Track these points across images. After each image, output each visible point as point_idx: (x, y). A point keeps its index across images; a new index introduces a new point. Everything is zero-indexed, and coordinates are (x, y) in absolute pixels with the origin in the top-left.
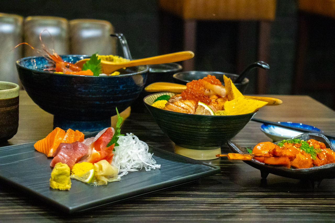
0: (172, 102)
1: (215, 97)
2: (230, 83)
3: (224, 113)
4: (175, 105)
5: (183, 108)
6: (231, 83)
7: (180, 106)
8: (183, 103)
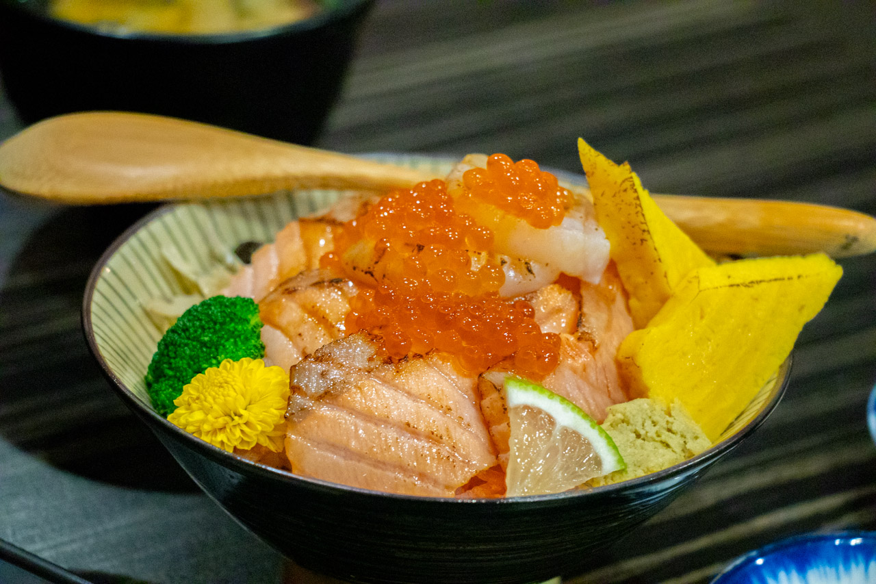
0: (327, 393)
1: (558, 298)
2: (631, 195)
3: (655, 418)
4: (352, 411)
5: (408, 428)
6: (638, 198)
7: (385, 421)
8: (396, 388)
